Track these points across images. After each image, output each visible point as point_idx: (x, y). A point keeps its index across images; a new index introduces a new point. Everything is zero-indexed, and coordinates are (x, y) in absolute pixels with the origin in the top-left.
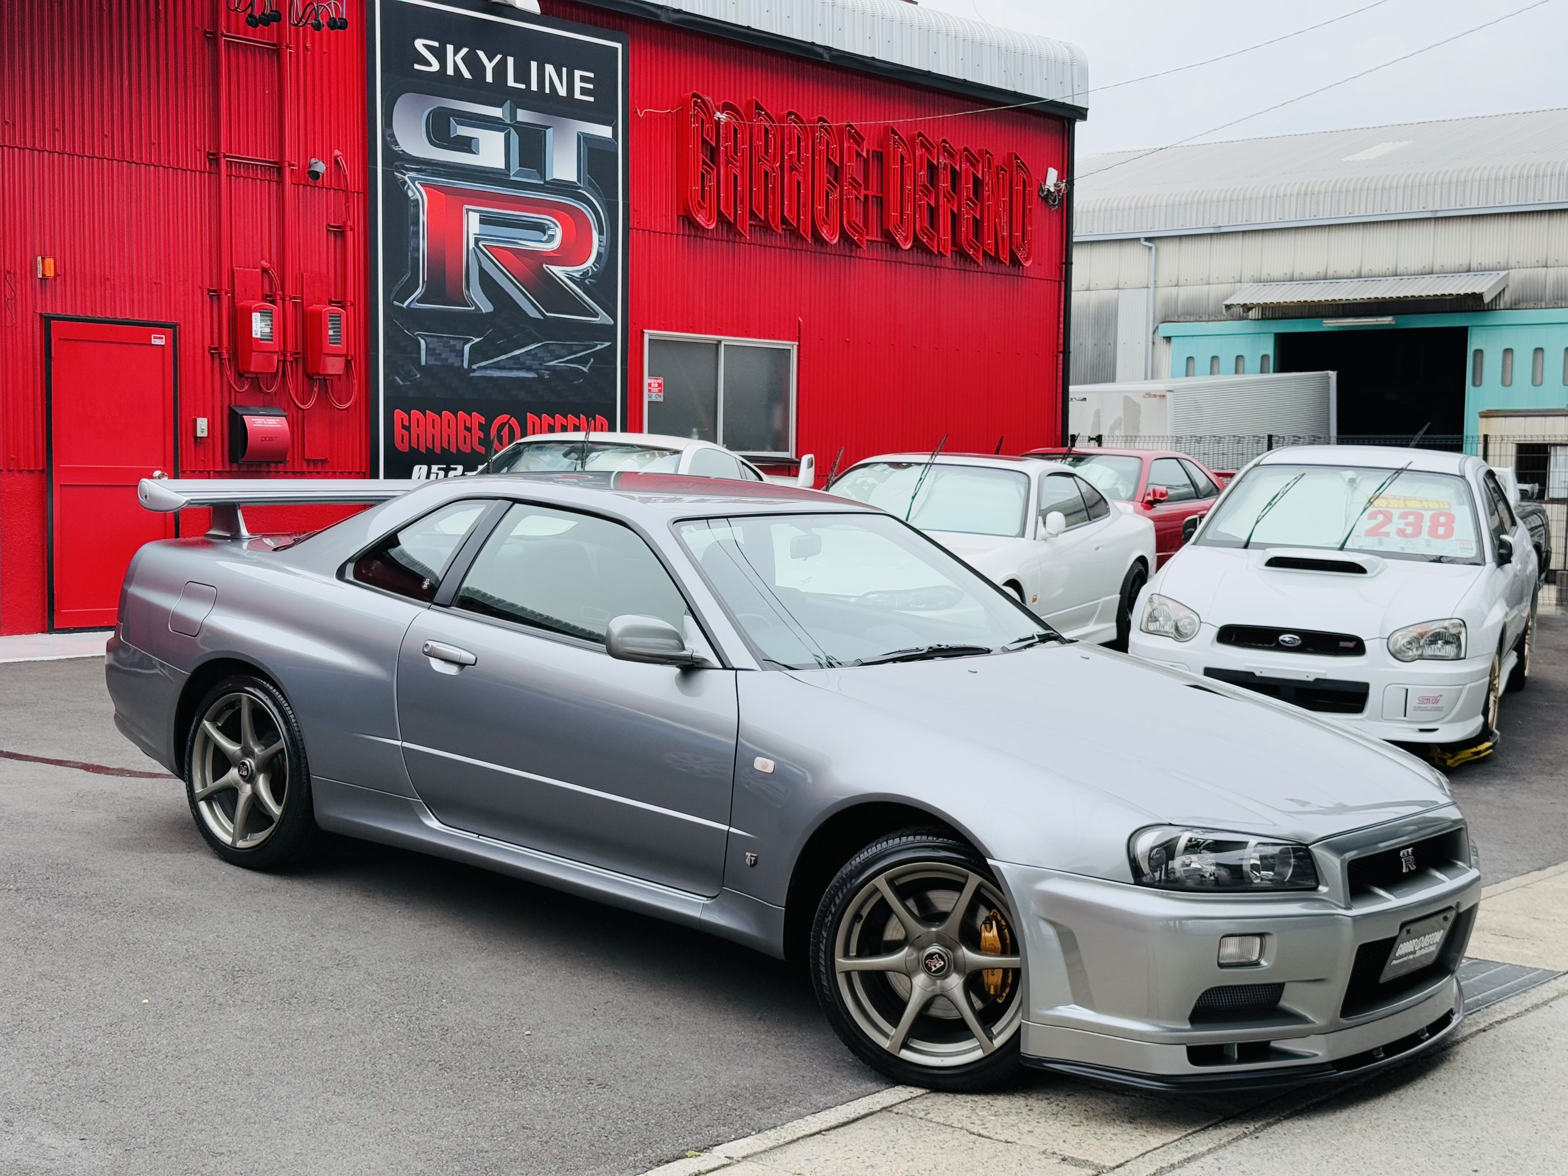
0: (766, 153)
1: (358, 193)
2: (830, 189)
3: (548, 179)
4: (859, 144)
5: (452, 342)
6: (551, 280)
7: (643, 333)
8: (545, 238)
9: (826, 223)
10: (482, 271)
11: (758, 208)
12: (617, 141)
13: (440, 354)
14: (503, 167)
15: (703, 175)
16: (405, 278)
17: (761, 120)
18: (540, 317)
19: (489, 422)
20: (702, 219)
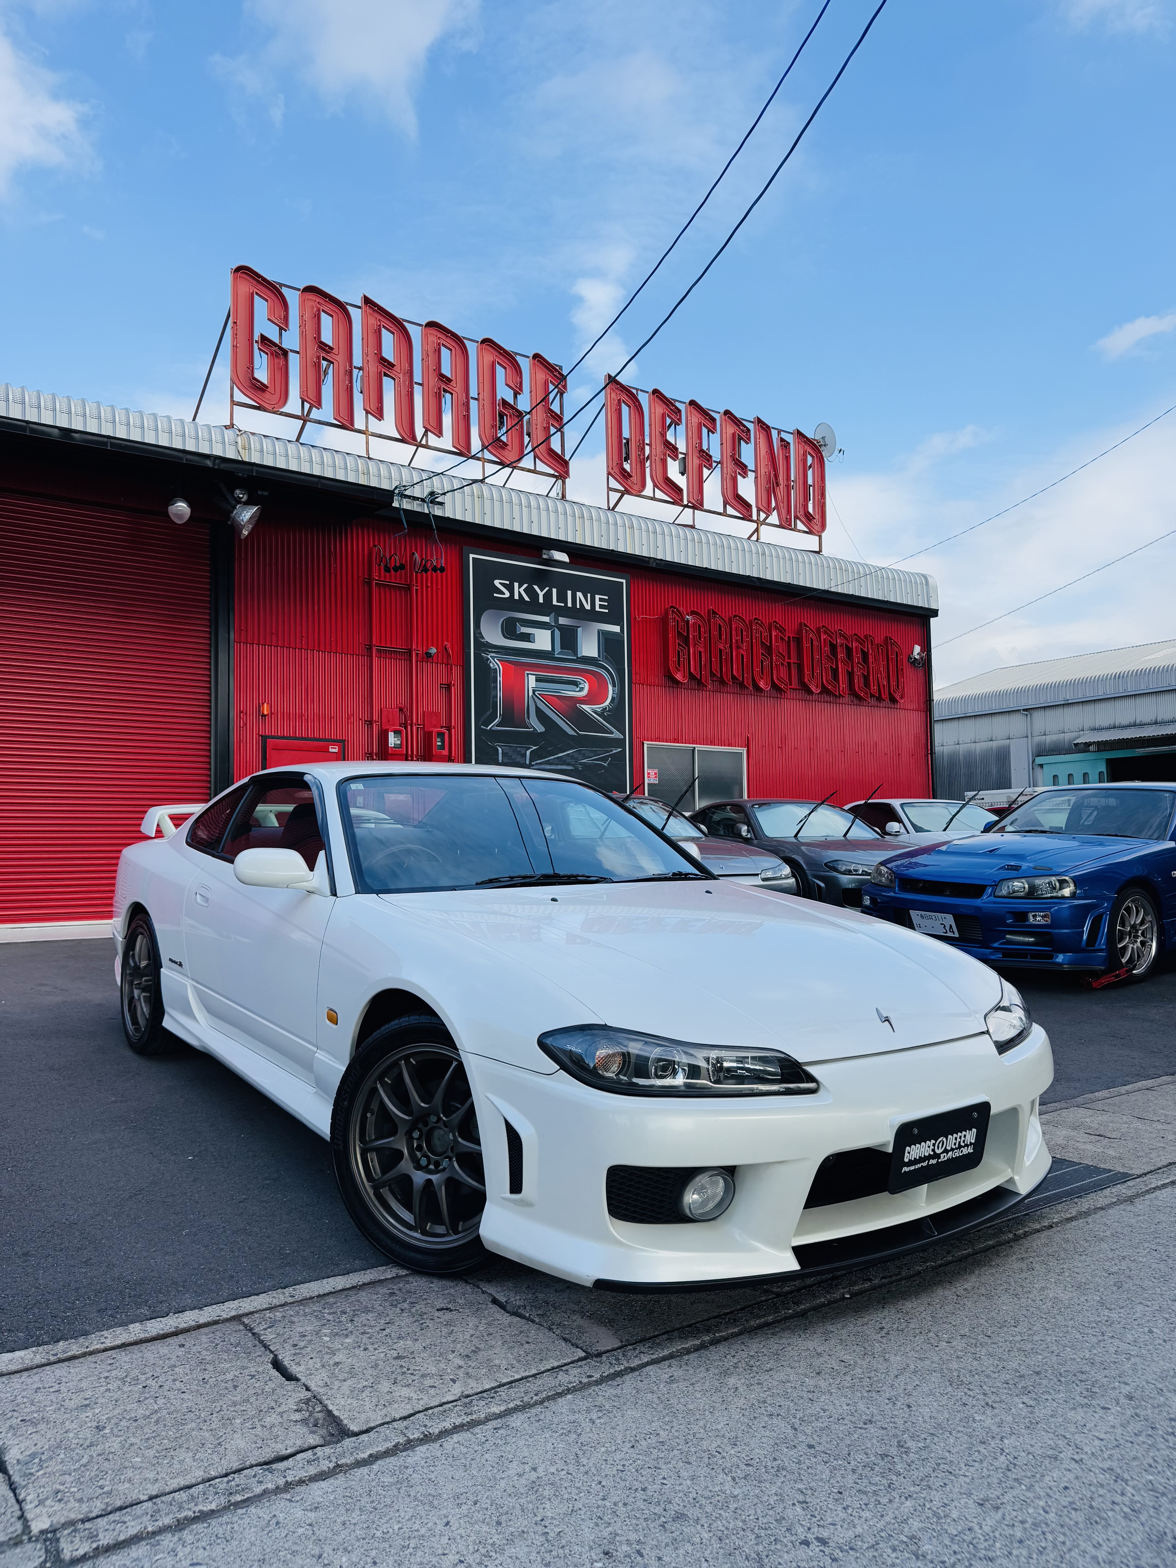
0: (721, 639)
1: (460, 666)
2: (764, 658)
3: (579, 656)
4: (783, 633)
6: (582, 713)
7: (644, 743)
8: (578, 689)
9: (762, 678)
10: (538, 709)
11: (716, 671)
12: (624, 634)
14: (550, 649)
15: (678, 652)
17: (716, 619)
18: (575, 734)
20: (679, 677)
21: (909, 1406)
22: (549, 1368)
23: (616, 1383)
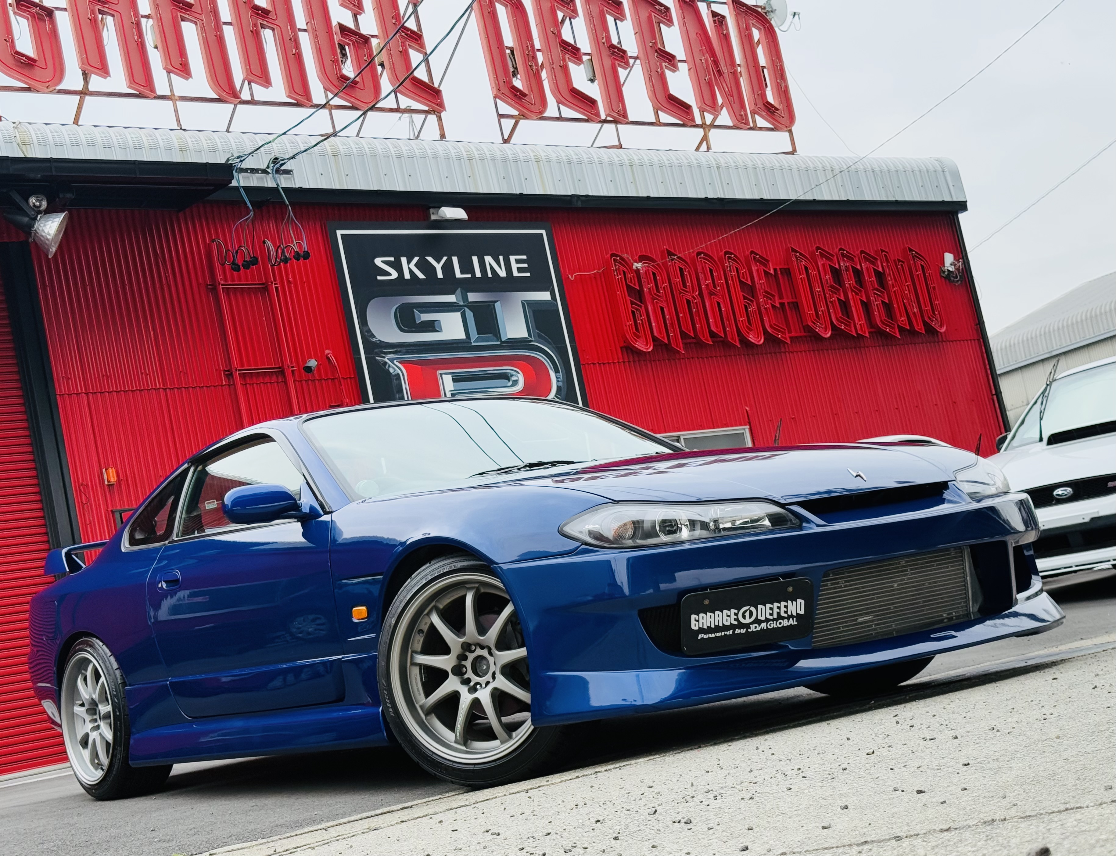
0: (685, 285)
1: (350, 378)
2: (748, 303)
3: (503, 340)
4: (765, 265)
8: (510, 383)
9: (751, 330)
11: (687, 329)
12: (556, 300)
14: (465, 337)
15: (633, 312)
17: (675, 263)
20: (640, 345)
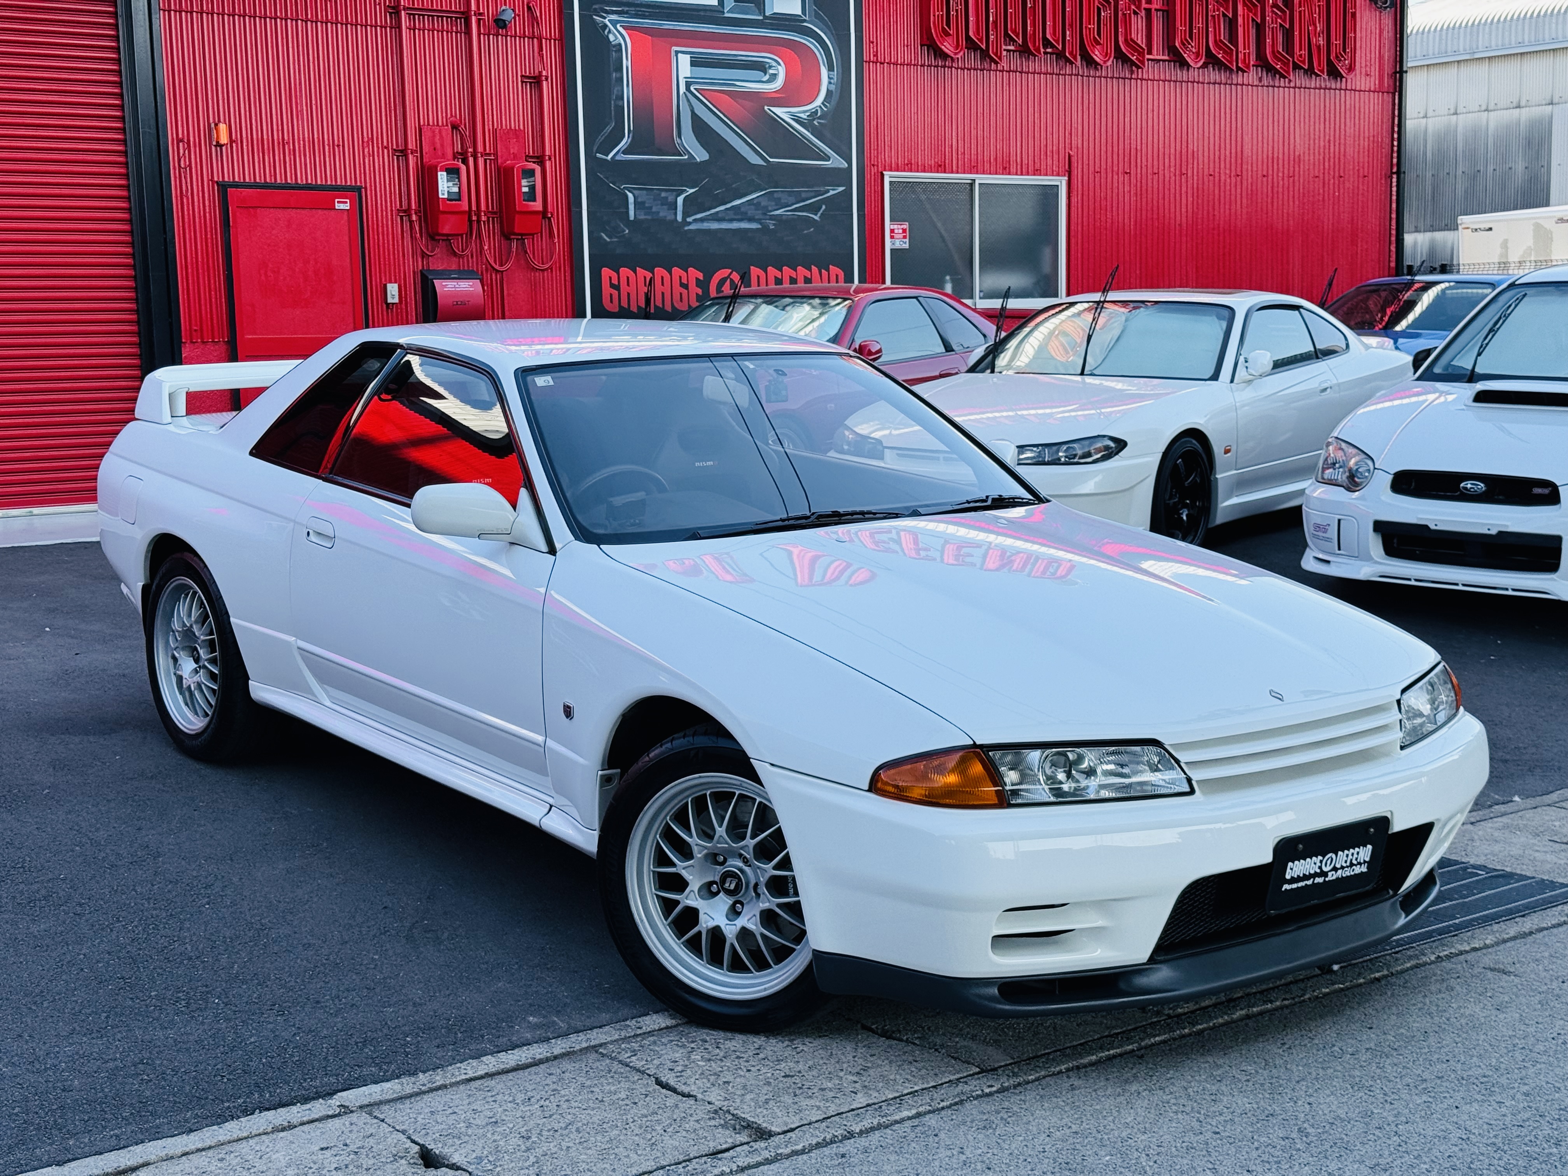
1: (555, 40)
3: (767, 14)
5: (663, 194)
6: (775, 123)
7: (882, 175)
8: (768, 77)
9: (1098, 43)
10: (695, 117)
11: (1014, 32)
13: (651, 208)
14: (716, 4)
16: (609, 129)
18: (762, 162)
19: (708, 277)
20: (947, 47)
21: (1309, 1104)
22: (947, 1080)
23: (1018, 1091)
